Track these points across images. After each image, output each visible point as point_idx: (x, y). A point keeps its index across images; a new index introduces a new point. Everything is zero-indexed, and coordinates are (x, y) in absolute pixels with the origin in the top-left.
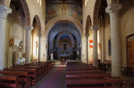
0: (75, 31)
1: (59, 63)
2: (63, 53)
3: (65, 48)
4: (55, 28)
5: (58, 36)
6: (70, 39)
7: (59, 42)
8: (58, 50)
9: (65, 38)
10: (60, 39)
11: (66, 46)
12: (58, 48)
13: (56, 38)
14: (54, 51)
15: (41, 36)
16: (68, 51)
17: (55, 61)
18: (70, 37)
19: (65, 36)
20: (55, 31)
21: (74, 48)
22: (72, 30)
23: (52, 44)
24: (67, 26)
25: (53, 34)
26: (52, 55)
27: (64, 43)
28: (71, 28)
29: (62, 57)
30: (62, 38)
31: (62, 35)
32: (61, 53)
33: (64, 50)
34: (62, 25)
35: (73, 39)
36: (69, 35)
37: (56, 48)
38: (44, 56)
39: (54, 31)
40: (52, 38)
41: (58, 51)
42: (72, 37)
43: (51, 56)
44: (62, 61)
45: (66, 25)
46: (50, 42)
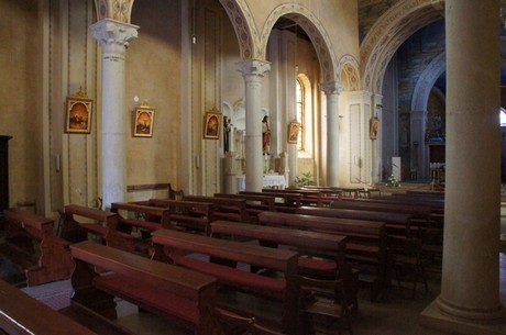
4: (431, 48)
14: (431, 147)
25: (425, 72)
26: (396, 161)
37: (439, 130)
38: (360, 165)
39: (428, 62)
40: (423, 91)
43: (394, 167)
46: (413, 109)
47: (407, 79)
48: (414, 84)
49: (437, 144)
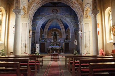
0: (67, 18)
1: (49, 58)
2: (53, 45)
3: (55, 39)
4: (42, 14)
5: (46, 26)
6: (60, 29)
7: (47, 32)
8: (46, 41)
9: (55, 28)
10: (49, 29)
11: (56, 36)
12: (46, 38)
13: (43, 27)
14: (41, 43)
15: (19, 12)
16: (59, 42)
17: (42, 55)
18: (60, 26)
19: (55, 26)
20: (43, 18)
21: (67, 39)
22: (63, 16)
23: (39, 34)
24: (58, 12)
25: (40, 21)
26: (38, 46)
27: (53, 33)
28: (63, 15)
29: (53, 50)
30: (51, 28)
31: (51, 23)
32: (50, 45)
33: (54, 41)
34: (51, 11)
35: (64, 29)
36: (59, 24)
37: (44, 38)
38: (26, 47)
39: (41, 18)
40: (39, 26)
41: (46, 43)
42: (63, 26)
43: (37, 48)
44: (53, 55)
45: (56, 11)
46: (36, 31)
47: (35, 22)
48: (37, 24)
49: (43, 42)
